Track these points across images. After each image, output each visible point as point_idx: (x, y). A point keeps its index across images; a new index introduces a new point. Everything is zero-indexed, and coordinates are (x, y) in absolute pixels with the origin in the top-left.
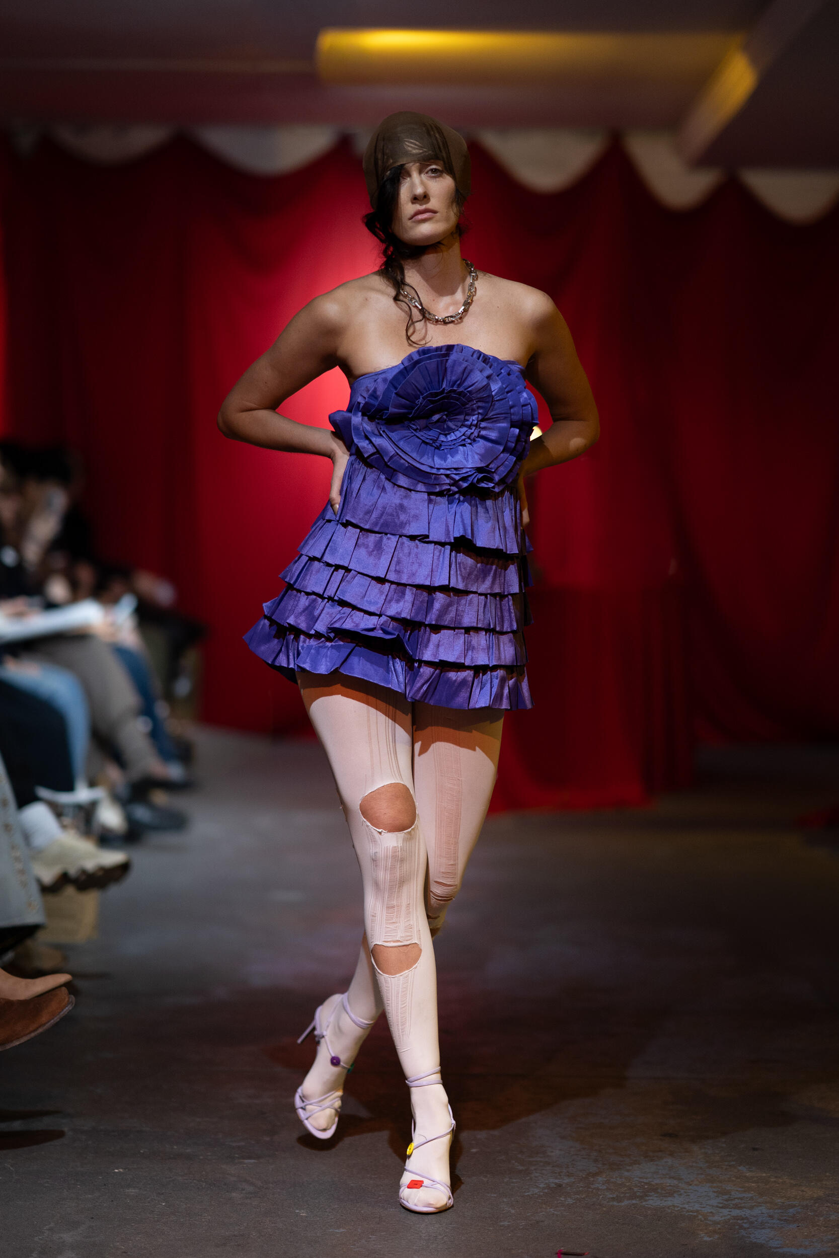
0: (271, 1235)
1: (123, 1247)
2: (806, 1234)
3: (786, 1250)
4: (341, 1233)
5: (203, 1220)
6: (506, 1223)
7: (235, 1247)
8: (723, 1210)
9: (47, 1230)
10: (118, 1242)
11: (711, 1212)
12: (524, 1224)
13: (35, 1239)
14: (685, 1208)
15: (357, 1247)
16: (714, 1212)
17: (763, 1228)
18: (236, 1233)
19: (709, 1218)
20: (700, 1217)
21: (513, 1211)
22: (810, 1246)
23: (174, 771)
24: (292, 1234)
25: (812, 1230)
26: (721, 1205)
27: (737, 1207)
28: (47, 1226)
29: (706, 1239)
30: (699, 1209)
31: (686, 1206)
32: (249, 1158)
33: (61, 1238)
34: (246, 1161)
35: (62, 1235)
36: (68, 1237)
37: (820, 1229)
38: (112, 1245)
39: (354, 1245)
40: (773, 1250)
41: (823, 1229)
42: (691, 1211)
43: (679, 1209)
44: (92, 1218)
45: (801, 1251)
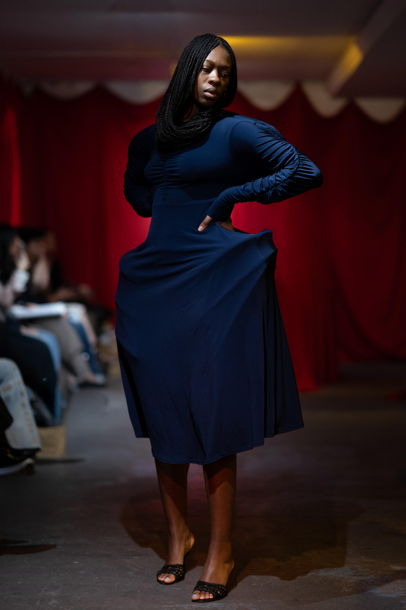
0: (146, 591)
1: (79, 598)
2: (392, 587)
3: (383, 595)
4: (179, 590)
5: (116, 585)
6: (255, 584)
7: (130, 597)
8: (354, 577)
9: (44, 590)
10: (76, 595)
11: (349, 578)
12: (262, 584)
13: (39, 595)
14: (336, 576)
15: (186, 596)
16: (350, 578)
17: (373, 585)
18: (131, 590)
19: (348, 581)
20: (344, 580)
21: (257, 579)
22: (394, 593)
23: (99, 379)
24: (156, 590)
25: (395, 586)
26: (353, 575)
27: (360, 575)
28: (44, 589)
29: (347, 590)
30: (343, 576)
31: (337, 575)
32: (136, 556)
33: (51, 594)
34: (134, 557)
35: (50, 593)
36: (53, 593)
37: (399, 585)
38: (74, 597)
39: (185, 595)
40: (377, 595)
41: (400, 585)
42: (340, 578)
43: (334, 577)
44: (64, 585)
45: (390, 596)
